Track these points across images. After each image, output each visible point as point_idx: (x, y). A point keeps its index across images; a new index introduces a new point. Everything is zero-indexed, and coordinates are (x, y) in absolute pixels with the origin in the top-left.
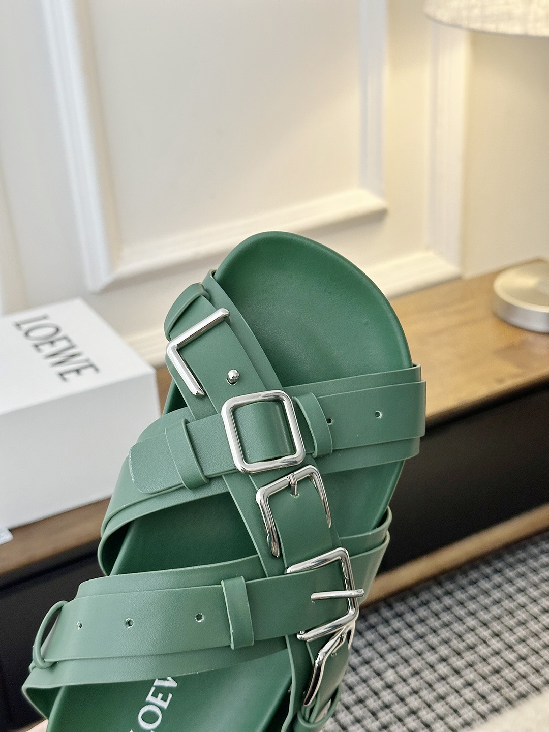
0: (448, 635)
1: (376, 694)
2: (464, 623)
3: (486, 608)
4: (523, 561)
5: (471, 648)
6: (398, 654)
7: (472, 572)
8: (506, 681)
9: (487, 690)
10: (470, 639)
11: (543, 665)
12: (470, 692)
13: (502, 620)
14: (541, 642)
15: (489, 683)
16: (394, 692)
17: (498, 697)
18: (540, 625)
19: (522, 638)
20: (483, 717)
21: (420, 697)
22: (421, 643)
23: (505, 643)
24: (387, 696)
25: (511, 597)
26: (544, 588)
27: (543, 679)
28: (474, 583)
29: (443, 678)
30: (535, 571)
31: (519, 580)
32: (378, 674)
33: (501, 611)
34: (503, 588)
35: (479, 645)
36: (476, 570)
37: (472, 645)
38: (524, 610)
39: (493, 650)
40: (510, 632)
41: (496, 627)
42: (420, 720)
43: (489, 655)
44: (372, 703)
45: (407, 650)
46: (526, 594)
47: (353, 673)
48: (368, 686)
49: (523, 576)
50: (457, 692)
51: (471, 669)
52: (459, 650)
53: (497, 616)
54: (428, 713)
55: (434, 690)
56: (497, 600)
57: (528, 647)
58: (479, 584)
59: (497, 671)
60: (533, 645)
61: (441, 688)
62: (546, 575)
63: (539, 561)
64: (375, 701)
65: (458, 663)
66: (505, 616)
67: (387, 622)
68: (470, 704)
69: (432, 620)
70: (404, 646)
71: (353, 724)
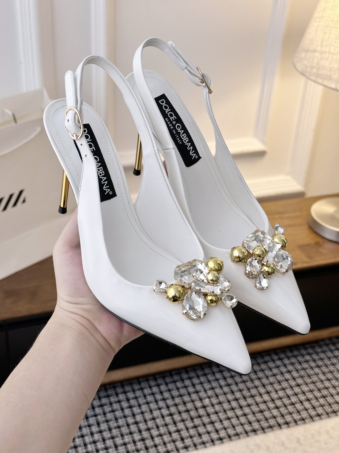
0: (243, 387)
1: (196, 409)
2: (253, 383)
3: (267, 377)
4: (295, 356)
5: (252, 396)
6: (214, 391)
7: (267, 357)
8: (265, 417)
9: (253, 420)
10: (254, 392)
11: (287, 413)
12: (244, 419)
13: (274, 385)
14: (290, 401)
15: (255, 416)
16: (206, 410)
17: (257, 425)
18: (293, 392)
19: (281, 397)
20: (246, 433)
21: (218, 416)
22: (227, 389)
23: (271, 398)
24: (202, 412)
25: (282, 374)
26: (302, 373)
27: (284, 421)
28: (266, 362)
29: (233, 409)
30: (300, 363)
31: (290, 366)
32: (201, 399)
33: (275, 381)
34: (280, 368)
35: (257, 396)
36: (269, 356)
37: (253, 395)
38: (287, 382)
39: (263, 400)
40: (275, 393)
41: (269, 388)
42: (214, 427)
43: (261, 402)
44: (193, 413)
45: (219, 390)
46: (291, 374)
47: (188, 396)
48: (194, 404)
49: (292, 364)
50: (237, 417)
51: (249, 408)
52: (245, 396)
53: (272, 382)
54: (219, 425)
55: (226, 414)
56: (275, 373)
57: (282, 402)
58: (269, 364)
59: (261, 412)
60: (285, 402)
61: (230, 414)
62: (305, 366)
63: (304, 359)
64: (194, 413)
65: (243, 403)
66: (276, 383)
67: (214, 374)
68: (242, 425)
69: (237, 377)
70: (218, 388)
71: (180, 422)
